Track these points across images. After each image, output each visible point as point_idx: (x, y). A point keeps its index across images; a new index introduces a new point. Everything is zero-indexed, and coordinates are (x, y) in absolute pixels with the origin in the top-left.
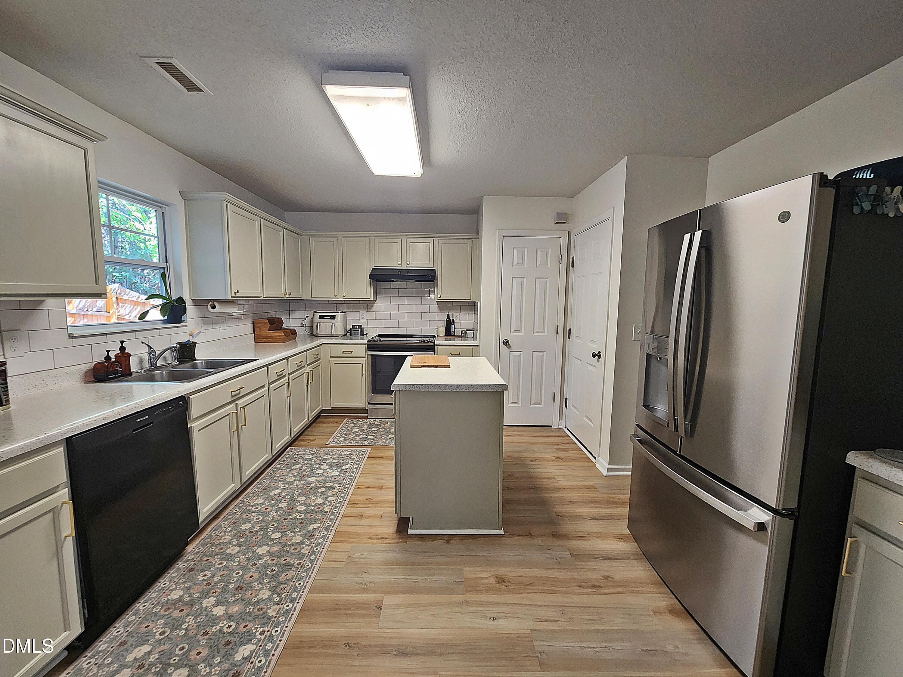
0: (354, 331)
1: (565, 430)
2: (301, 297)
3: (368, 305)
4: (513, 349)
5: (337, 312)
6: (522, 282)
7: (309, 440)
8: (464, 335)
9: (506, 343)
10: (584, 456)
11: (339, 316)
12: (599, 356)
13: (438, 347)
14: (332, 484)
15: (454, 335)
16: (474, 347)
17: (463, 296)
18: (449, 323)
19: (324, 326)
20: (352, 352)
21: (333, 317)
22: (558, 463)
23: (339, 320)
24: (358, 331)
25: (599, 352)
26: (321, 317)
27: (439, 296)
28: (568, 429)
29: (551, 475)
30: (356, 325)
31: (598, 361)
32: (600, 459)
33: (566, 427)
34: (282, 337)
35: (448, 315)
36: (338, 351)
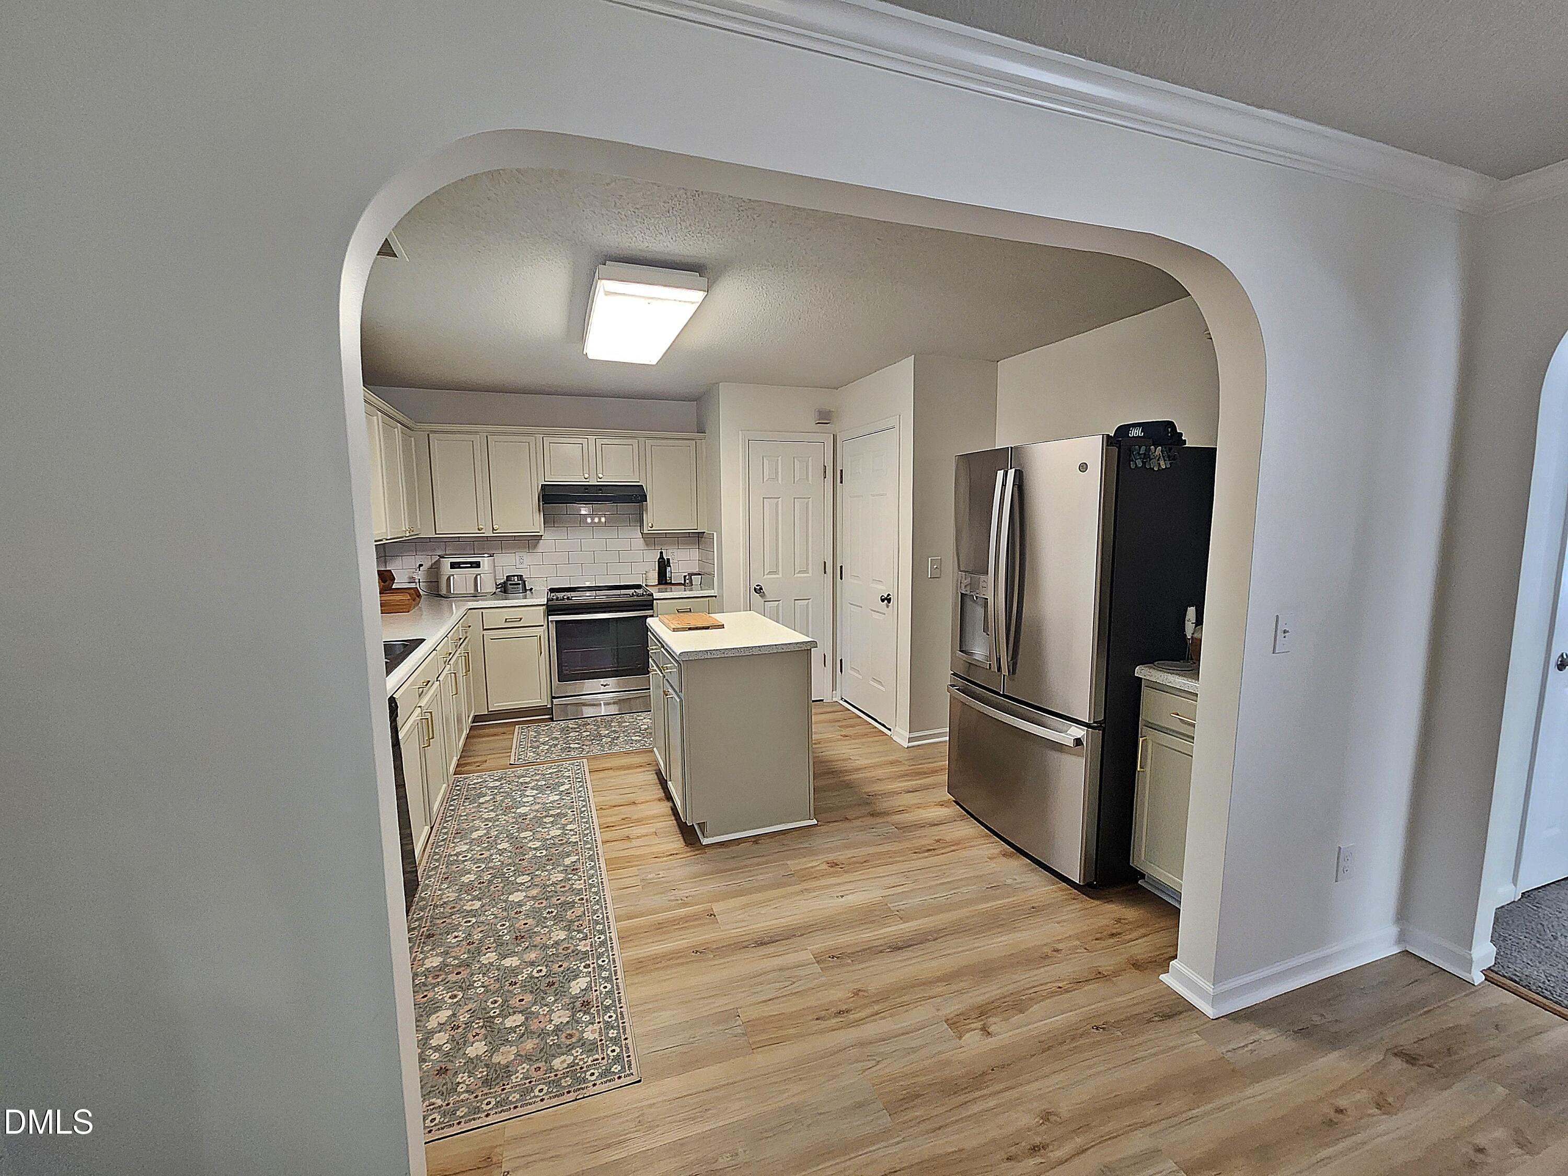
0: (511, 584)
1: (841, 702)
2: (417, 535)
3: (531, 542)
4: (769, 597)
5: (481, 555)
6: (777, 504)
7: (477, 762)
8: (687, 583)
9: (759, 590)
10: (874, 730)
11: (485, 562)
12: (889, 600)
13: (658, 601)
15: (671, 584)
16: (710, 598)
17: (687, 525)
18: (663, 565)
19: (461, 580)
20: (521, 619)
21: (478, 565)
22: (847, 743)
23: (486, 568)
24: (519, 584)
25: (889, 595)
26: (454, 566)
27: (650, 525)
28: (846, 701)
29: (845, 756)
30: (514, 576)
31: (888, 606)
32: (897, 729)
33: (842, 699)
34: (407, 602)
35: (661, 553)
36: (495, 619)
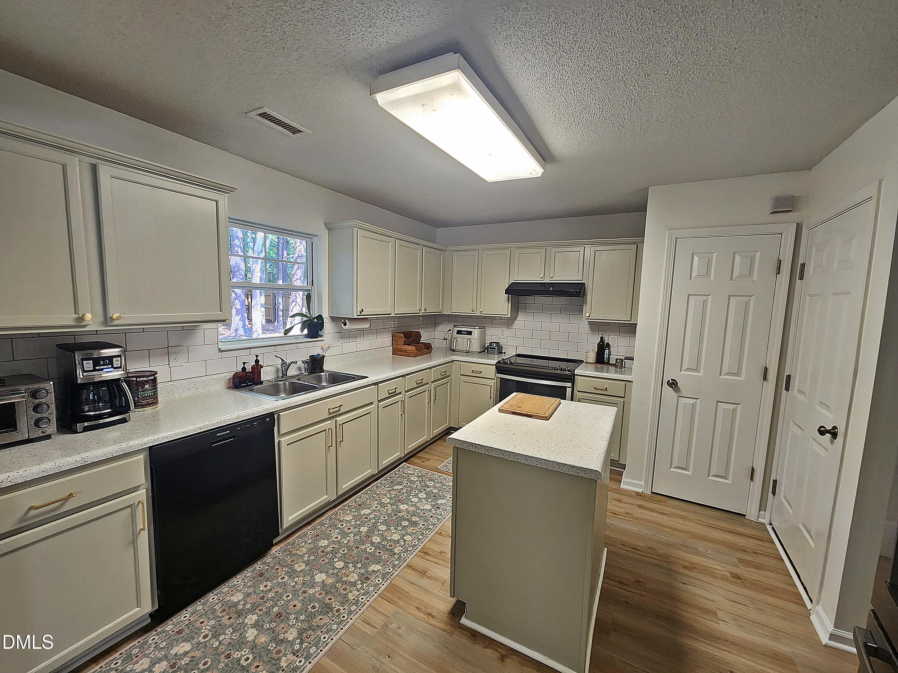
0: (490, 348)
1: (769, 528)
2: (441, 312)
3: (509, 322)
4: (684, 393)
5: (474, 326)
6: (706, 301)
7: (425, 458)
8: (620, 365)
9: (673, 384)
11: (476, 332)
12: (834, 435)
13: (579, 377)
14: (418, 519)
15: (608, 363)
16: (627, 383)
17: (622, 317)
18: (603, 347)
19: (461, 341)
20: (481, 372)
21: (470, 333)
23: (476, 336)
24: (495, 349)
25: (835, 428)
26: (459, 332)
27: (588, 315)
28: (773, 528)
29: (712, 606)
30: (494, 343)
31: (832, 443)
32: (819, 608)
33: (771, 524)
34: (414, 352)
35: (602, 338)
36: (468, 369)
